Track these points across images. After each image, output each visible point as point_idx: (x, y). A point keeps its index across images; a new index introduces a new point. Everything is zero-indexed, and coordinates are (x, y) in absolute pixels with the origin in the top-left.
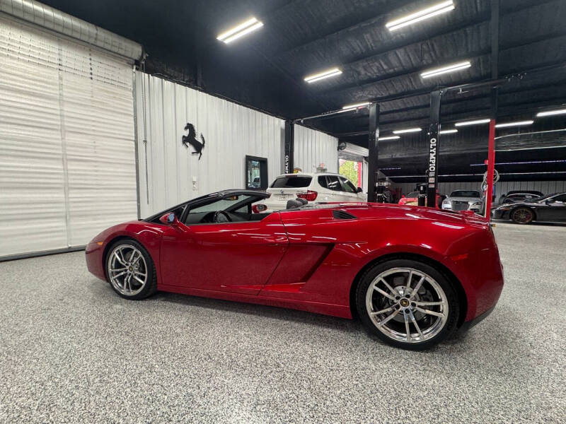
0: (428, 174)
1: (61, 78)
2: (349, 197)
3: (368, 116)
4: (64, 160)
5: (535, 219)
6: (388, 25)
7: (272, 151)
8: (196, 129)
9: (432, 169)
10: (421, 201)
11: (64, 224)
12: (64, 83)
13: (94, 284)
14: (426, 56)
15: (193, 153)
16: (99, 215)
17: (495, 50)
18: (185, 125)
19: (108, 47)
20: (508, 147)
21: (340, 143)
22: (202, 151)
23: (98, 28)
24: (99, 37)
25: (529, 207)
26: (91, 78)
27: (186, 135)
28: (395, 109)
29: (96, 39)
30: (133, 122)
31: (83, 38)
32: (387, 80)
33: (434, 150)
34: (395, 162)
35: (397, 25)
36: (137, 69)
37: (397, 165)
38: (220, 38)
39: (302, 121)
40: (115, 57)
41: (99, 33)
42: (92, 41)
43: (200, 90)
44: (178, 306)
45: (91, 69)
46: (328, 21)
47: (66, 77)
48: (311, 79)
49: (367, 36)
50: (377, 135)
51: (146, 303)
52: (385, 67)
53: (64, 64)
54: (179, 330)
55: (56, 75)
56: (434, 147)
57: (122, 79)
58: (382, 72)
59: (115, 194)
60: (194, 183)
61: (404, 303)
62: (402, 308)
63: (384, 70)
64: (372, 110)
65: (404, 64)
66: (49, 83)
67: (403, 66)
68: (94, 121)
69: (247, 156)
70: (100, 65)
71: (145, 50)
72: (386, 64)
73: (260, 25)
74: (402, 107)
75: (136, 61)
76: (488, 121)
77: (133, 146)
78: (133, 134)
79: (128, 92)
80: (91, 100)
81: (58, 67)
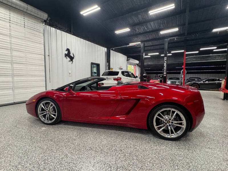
0: (163, 71)
1: (10, 26)
2: (133, 79)
3: (140, 47)
4: (12, 63)
5: (199, 88)
6: (150, 12)
7: (102, 61)
8: (70, 51)
9: (165, 69)
10: (161, 81)
11: (12, 92)
12: (12, 28)
13: (30, 119)
14: (162, 25)
15: (69, 61)
16: (28, 87)
17: (187, 24)
18: (66, 49)
19: (33, 14)
20: (189, 61)
21: (127, 58)
22: (73, 60)
23: (28, 5)
24: (28, 9)
25: (197, 83)
26: (25, 27)
27: (66, 53)
28: (149, 45)
29: (27, 10)
30: (43, 47)
31: (21, 9)
32: (147, 34)
33: (166, 62)
34: (148, 66)
35: (153, 12)
36: (45, 24)
37: (149, 67)
38: (82, 13)
39: (114, 49)
40: (36, 18)
41: (28, 7)
42: (25, 11)
43: (72, 35)
44: (71, 127)
45: (24, 23)
46: (125, 9)
47: (12, 25)
48: (118, 32)
49: (140, 16)
50: (144, 55)
51: (56, 126)
52: (146, 29)
53: (11, 20)
54: (74, 138)
55: (8, 24)
57: (38, 28)
58: (145, 31)
59: (35, 78)
60: (70, 74)
61: (168, 122)
62: (168, 124)
63: (146, 30)
64: (142, 45)
65: (153, 28)
66: (5, 28)
67: (153, 29)
68: (25, 46)
69: (91, 63)
70: (28, 21)
71: (49, 16)
72: (146, 27)
73: (99, 8)
74: (152, 45)
75: (45, 20)
76: (183, 51)
77: (44, 57)
78: (44, 52)
79: (41, 34)
80: (25, 37)
81: (9, 21)
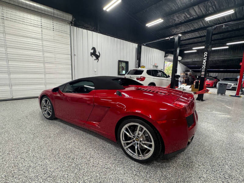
0: (201, 70)
4: (44, 63)
7: (131, 58)
8: (96, 49)
9: (204, 68)
11: (44, 87)
12: (43, 32)
15: (95, 59)
16: (57, 84)
18: (92, 48)
19: (59, 17)
21: (165, 54)
22: (99, 59)
23: (54, 9)
24: (55, 13)
26: (53, 30)
27: (92, 52)
28: (194, 37)
29: (54, 14)
30: (70, 47)
31: (49, 14)
33: (206, 58)
36: (71, 25)
37: (195, 64)
38: (104, 9)
39: (145, 44)
40: (63, 21)
41: (55, 11)
42: (52, 15)
43: (99, 33)
45: (53, 26)
47: (44, 30)
48: (149, 25)
50: (178, 51)
52: (188, 16)
53: (43, 25)
55: (40, 30)
56: (206, 57)
57: (65, 30)
58: (187, 19)
59: (63, 76)
60: (95, 72)
61: (137, 139)
62: (136, 142)
66: (38, 33)
67: (198, 15)
68: (55, 47)
69: (119, 60)
70: (57, 25)
71: (74, 17)
74: (199, 36)
75: (70, 22)
77: (70, 57)
78: (70, 52)
79: (68, 35)
80: (53, 39)
81: (41, 26)
